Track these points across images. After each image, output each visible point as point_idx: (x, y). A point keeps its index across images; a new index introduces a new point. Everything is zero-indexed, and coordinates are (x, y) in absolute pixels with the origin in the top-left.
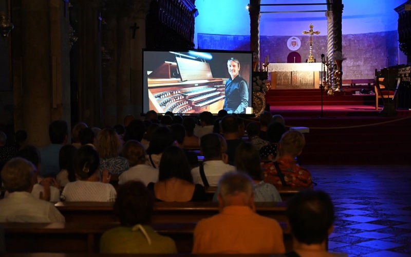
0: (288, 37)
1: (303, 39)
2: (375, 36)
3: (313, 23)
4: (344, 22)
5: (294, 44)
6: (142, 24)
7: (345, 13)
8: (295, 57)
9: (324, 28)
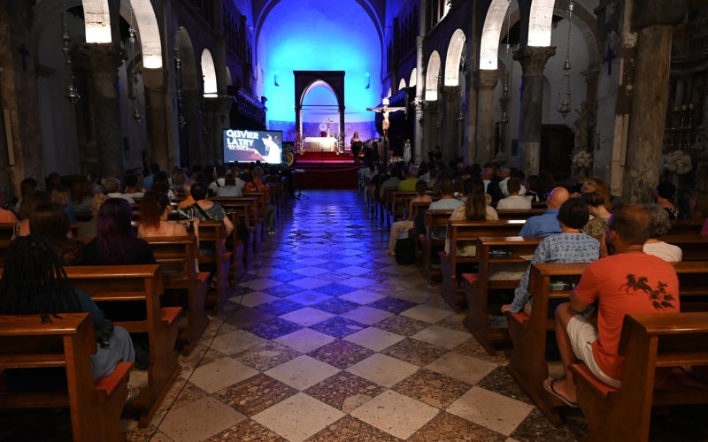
0: (319, 124)
1: (328, 125)
2: (365, 124)
3: (330, 116)
4: (345, 116)
5: (323, 127)
6: (227, 115)
7: (346, 111)
8: (324, 134)
9: (337, 119)
